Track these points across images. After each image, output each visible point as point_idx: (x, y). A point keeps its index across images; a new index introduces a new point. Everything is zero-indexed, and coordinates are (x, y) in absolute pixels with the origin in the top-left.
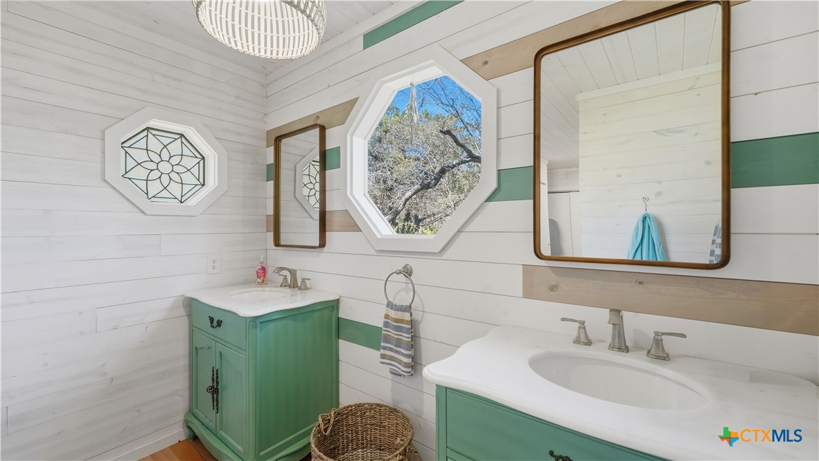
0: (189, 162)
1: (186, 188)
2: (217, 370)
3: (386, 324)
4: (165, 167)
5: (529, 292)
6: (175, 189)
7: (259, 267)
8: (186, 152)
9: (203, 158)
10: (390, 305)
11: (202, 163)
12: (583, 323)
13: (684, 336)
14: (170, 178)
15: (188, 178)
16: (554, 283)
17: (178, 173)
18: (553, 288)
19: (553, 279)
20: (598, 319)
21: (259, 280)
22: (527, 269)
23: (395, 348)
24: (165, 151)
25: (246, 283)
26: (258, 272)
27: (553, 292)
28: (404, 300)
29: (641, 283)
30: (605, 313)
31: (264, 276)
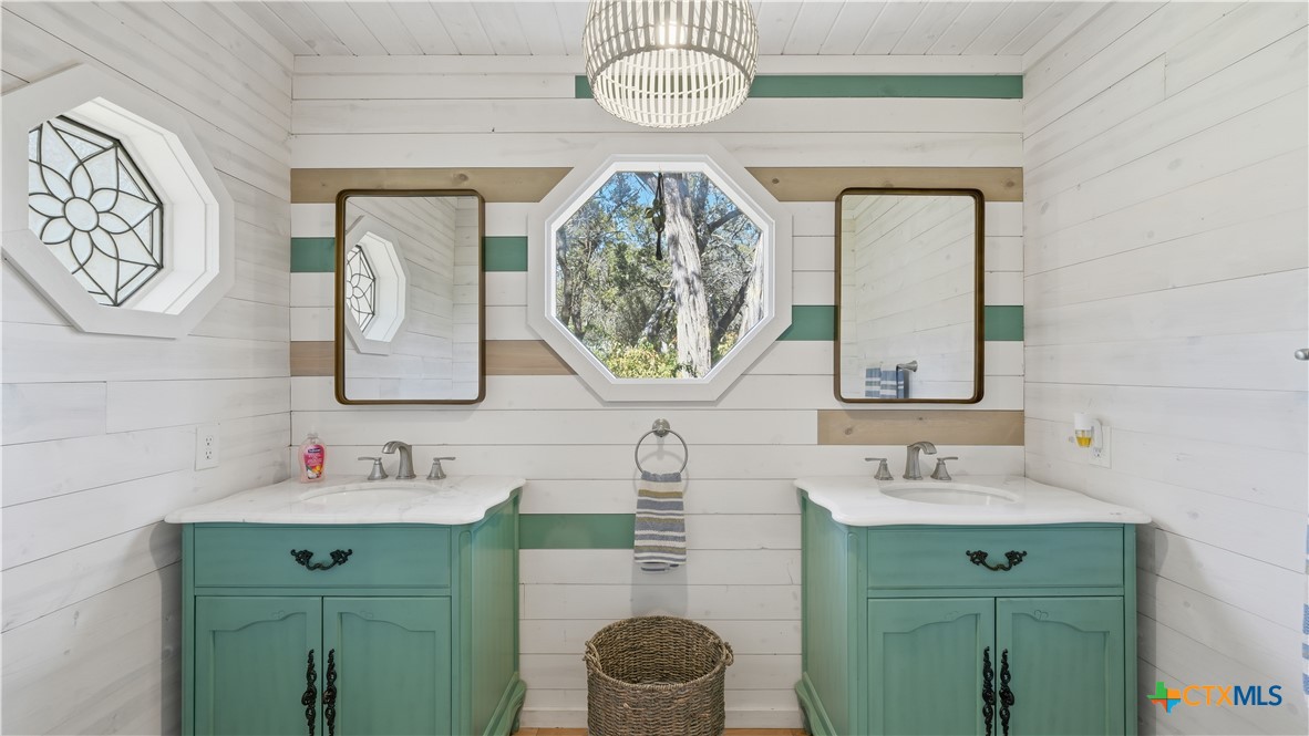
0: (135, 210)
1: (127, 271)
2: (331, 652)
3: (641, 504)
4: (80, 214)
5: (824, 438)
6: (103, 270)
7: (312, 447)
8: (126, 185)
9: (160, 205)
10: (646, 476)
11: (157, 213)
12: (885, 460)
13: (956, 458)
14: (93, 244)
15: (131, 248)
16: (849, 426)
17: (108, 233)
18: (848, 431)
19: (848, 422)
20: (897, 455)
21: (311, 473)
22: (823, 415)
23: (662, 533)
24: (80, 173)
25: (259, 484)
26: (307, 458)
27: (848, 436)
28: (668, 466)
29: (921, 419)
30: (904, 449)
31: (322, 464)
